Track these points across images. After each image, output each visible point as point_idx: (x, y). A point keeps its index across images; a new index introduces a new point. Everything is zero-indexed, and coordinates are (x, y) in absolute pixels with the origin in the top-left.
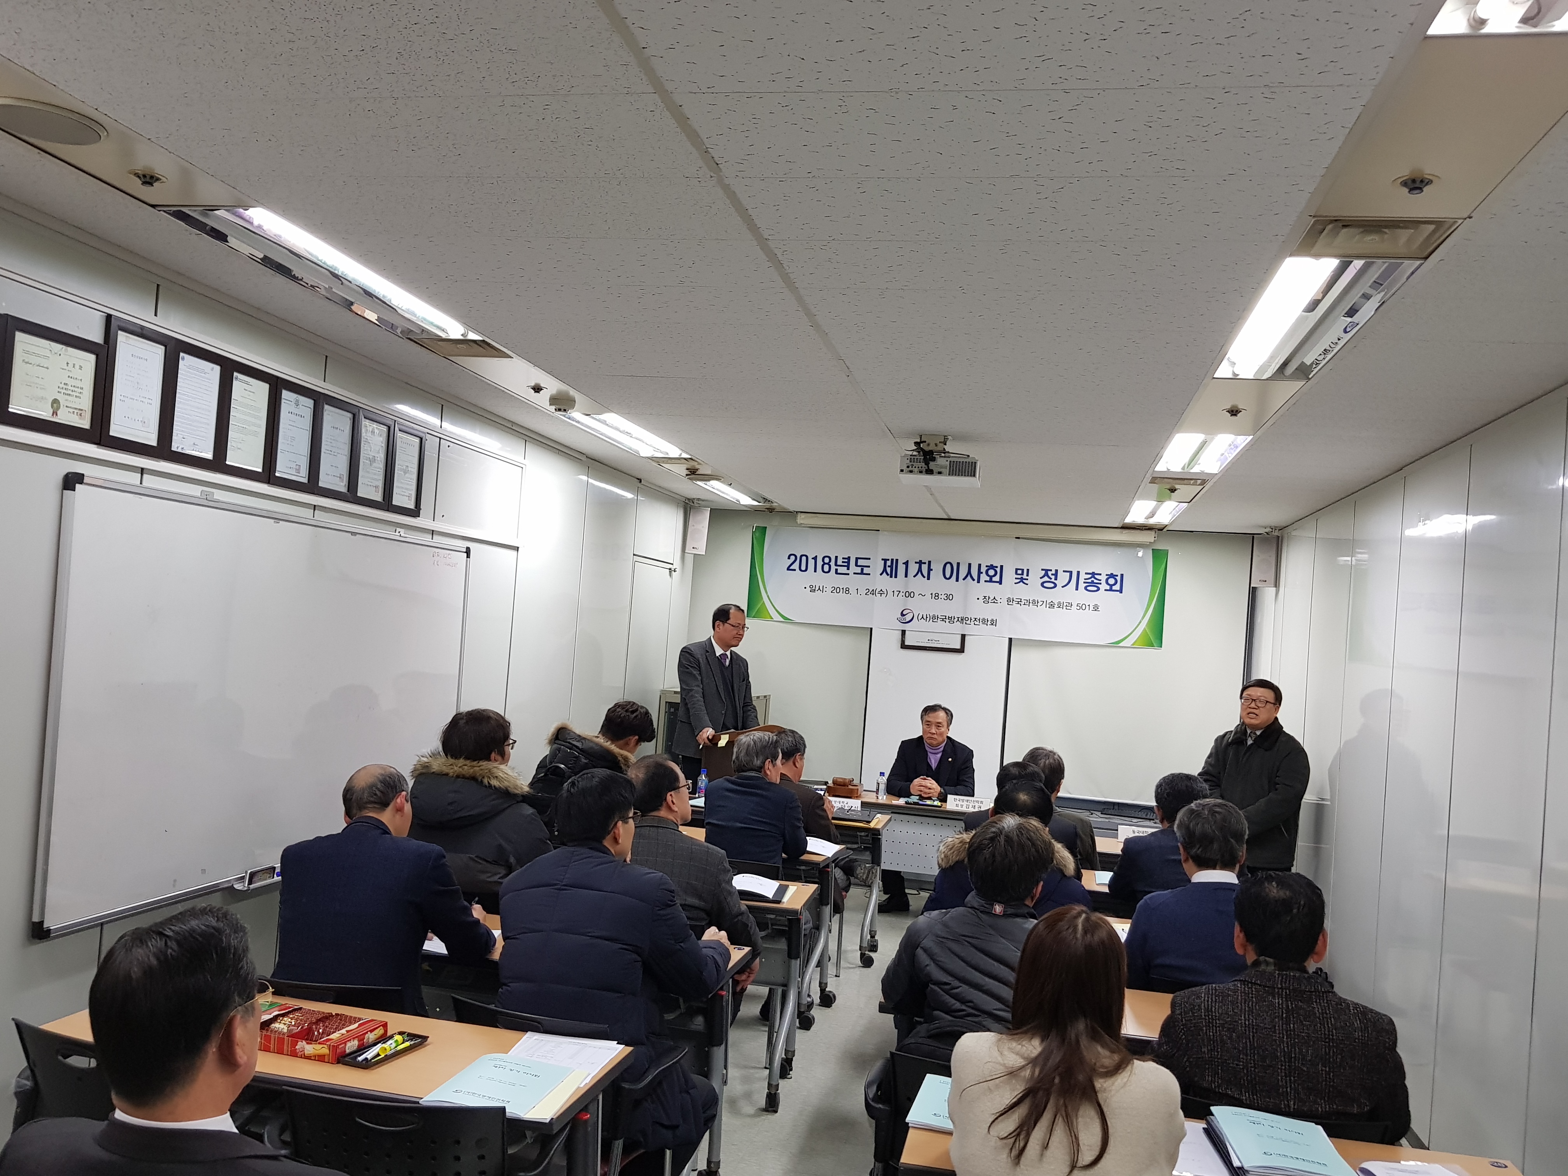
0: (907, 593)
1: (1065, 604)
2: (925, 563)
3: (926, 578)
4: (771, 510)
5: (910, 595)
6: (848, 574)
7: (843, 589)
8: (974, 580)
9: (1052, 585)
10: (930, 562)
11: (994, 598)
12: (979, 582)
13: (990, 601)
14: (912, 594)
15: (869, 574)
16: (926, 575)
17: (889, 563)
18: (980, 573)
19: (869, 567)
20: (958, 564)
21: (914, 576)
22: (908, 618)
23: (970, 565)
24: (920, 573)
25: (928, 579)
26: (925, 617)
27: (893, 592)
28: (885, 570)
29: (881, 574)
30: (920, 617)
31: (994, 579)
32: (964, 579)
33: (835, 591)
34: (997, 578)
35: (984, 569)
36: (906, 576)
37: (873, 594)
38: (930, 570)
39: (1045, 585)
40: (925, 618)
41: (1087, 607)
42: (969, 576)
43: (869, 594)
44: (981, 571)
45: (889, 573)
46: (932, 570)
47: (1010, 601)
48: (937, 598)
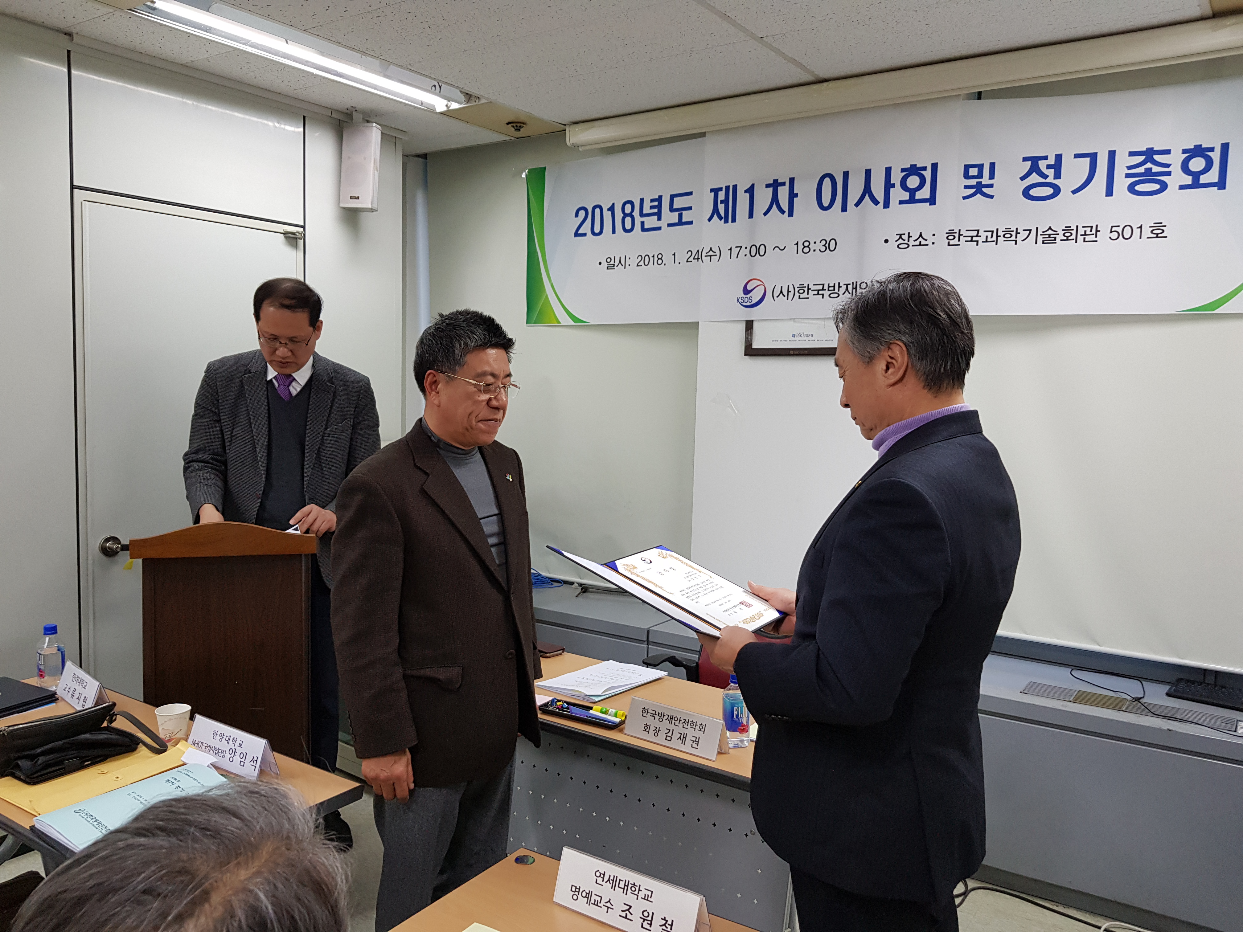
0: (754, 249)
1: (1081, 231)
2: (783, 184)
3: (786, 214)
4: (515, 125)
5: (758, 251)
6: (659, 229)
7: (653, 256)
8: (876, 203)
9: (1049, 191)
10: (792, 180)
11: (920, 235)
12: (887, 205)
13: (911, 243)
14: (763, 248)
15: (692, 222)
16: (785, 207)
17: (721, 196)
18: (889, 185)
19: (690, 208)
20: (846, 175)
21: (765, 214)
22: (756, 296)
23: (868, 173)
24: (774, 206)
25: (791, 214)
26: (785, 292)
27: (731, 249)
28: (715, 210)
29: (710, 220)
30: (777, 291)
31: (919, 195)
32: (857, 205)
33: (642, 263)
34: (924, 193)
35: (896, 177)
36: (751, 216)
38: (792, 195)
39: (1034, 192)
40: (786, 294)
41: (1137, 232)
42: (867, 195)
43: (693, 261)
44: (892, 182)
45: (723, 215)
46: (796, 195)
47: (952, 238)
48: (807, 250)
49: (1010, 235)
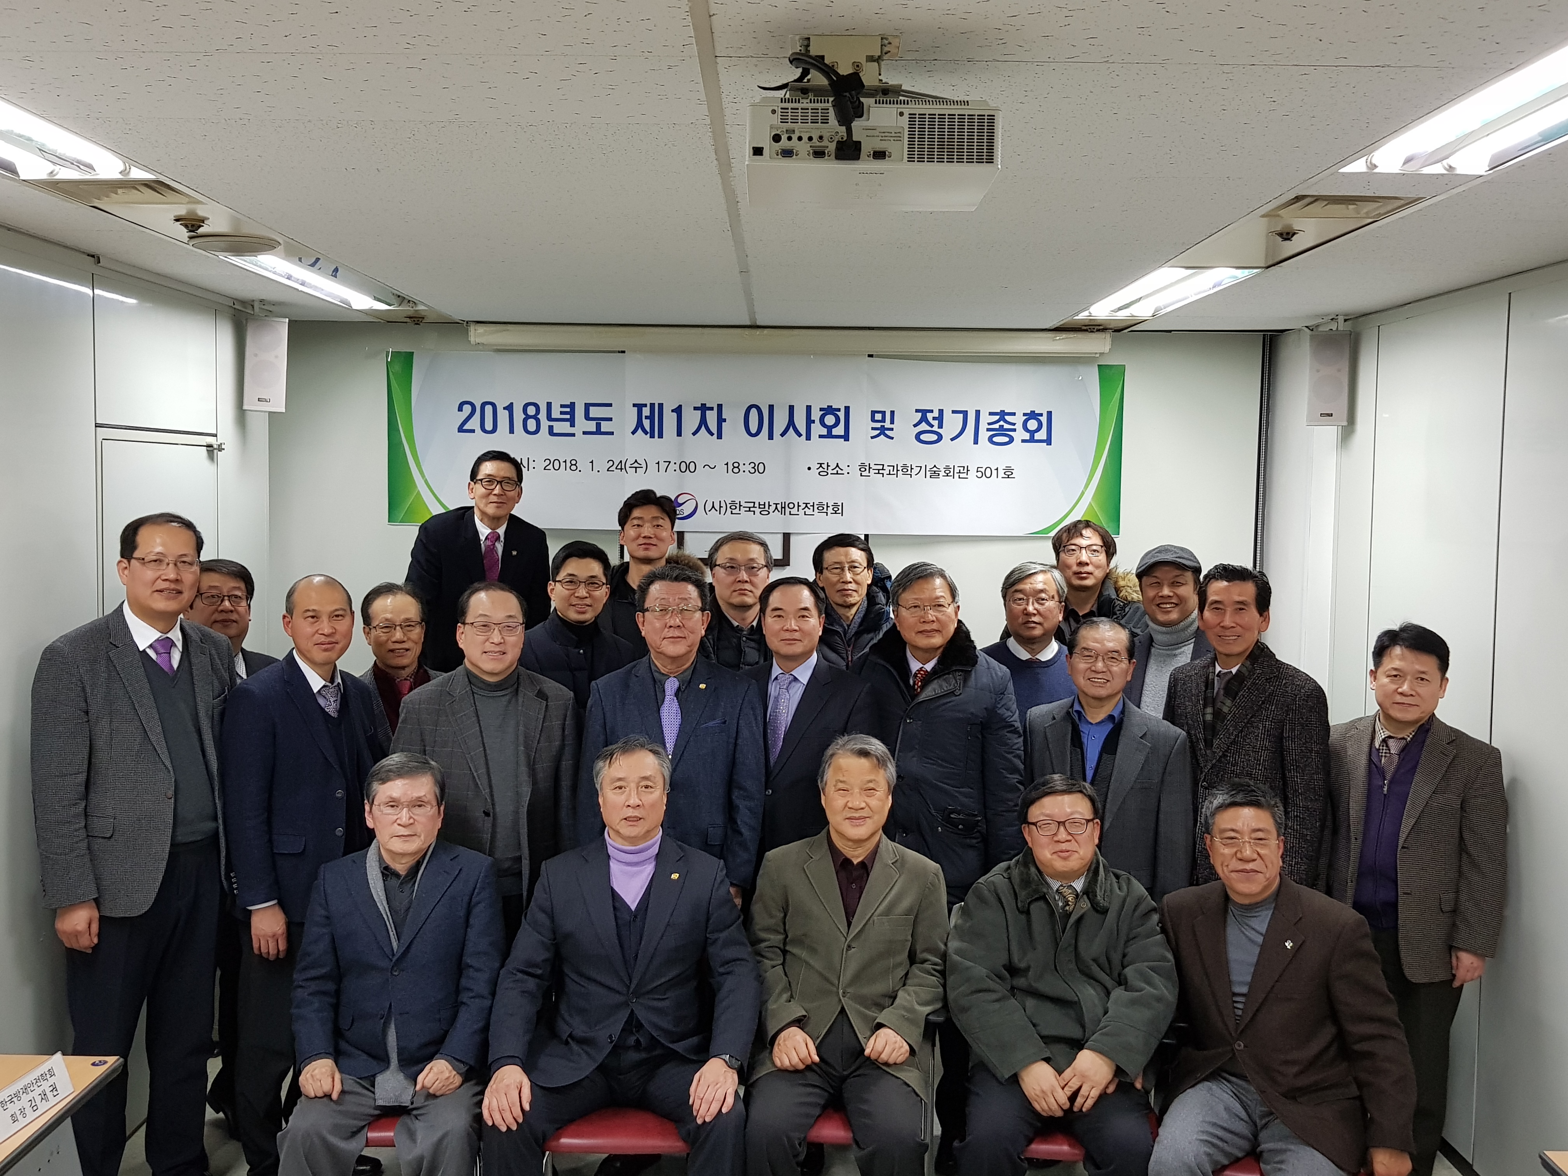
0: (683, 464)
1: (957, 470)
2: (712, 409)
3: (715, 435)
4: (417, 320)
5: (688, 467)
6: (572, 435)
7: (565, 462)
8: (800, 435)
9: (935, 437)
10: (720, 406)
11: (837, 465)
12: (808, 438)
13: (830, 471)
14: (692, 465)
15: (612, 433)
16: (714, 430)
17: (646, 412)
18: (809, 422)
19: (610, 419)
20: (771, 407)
21: (694, 434)
22: (686, 509)
23: (791, 408)
24: (703, 427)
25: (720, 436)
26: (717, 507)
27: (658, 463)
28: (640, 425)
29: (633, 433)
30: (709, 507)
31: (835, 432)
32: (782, 435)
33: (550, 467)
34: (839, 430)
35: (816, 415)
36: (679, 434)
37: (621, 469)
38: (721, 420)
39: (923, 437)
41: (995, 472)
42: (791, 428)
43: (616, 470)
44: (812, 419)
45: (648, 431)
46: (725, 420)
47: (864, 470)
48: (736, 470)
49: (906, 470)
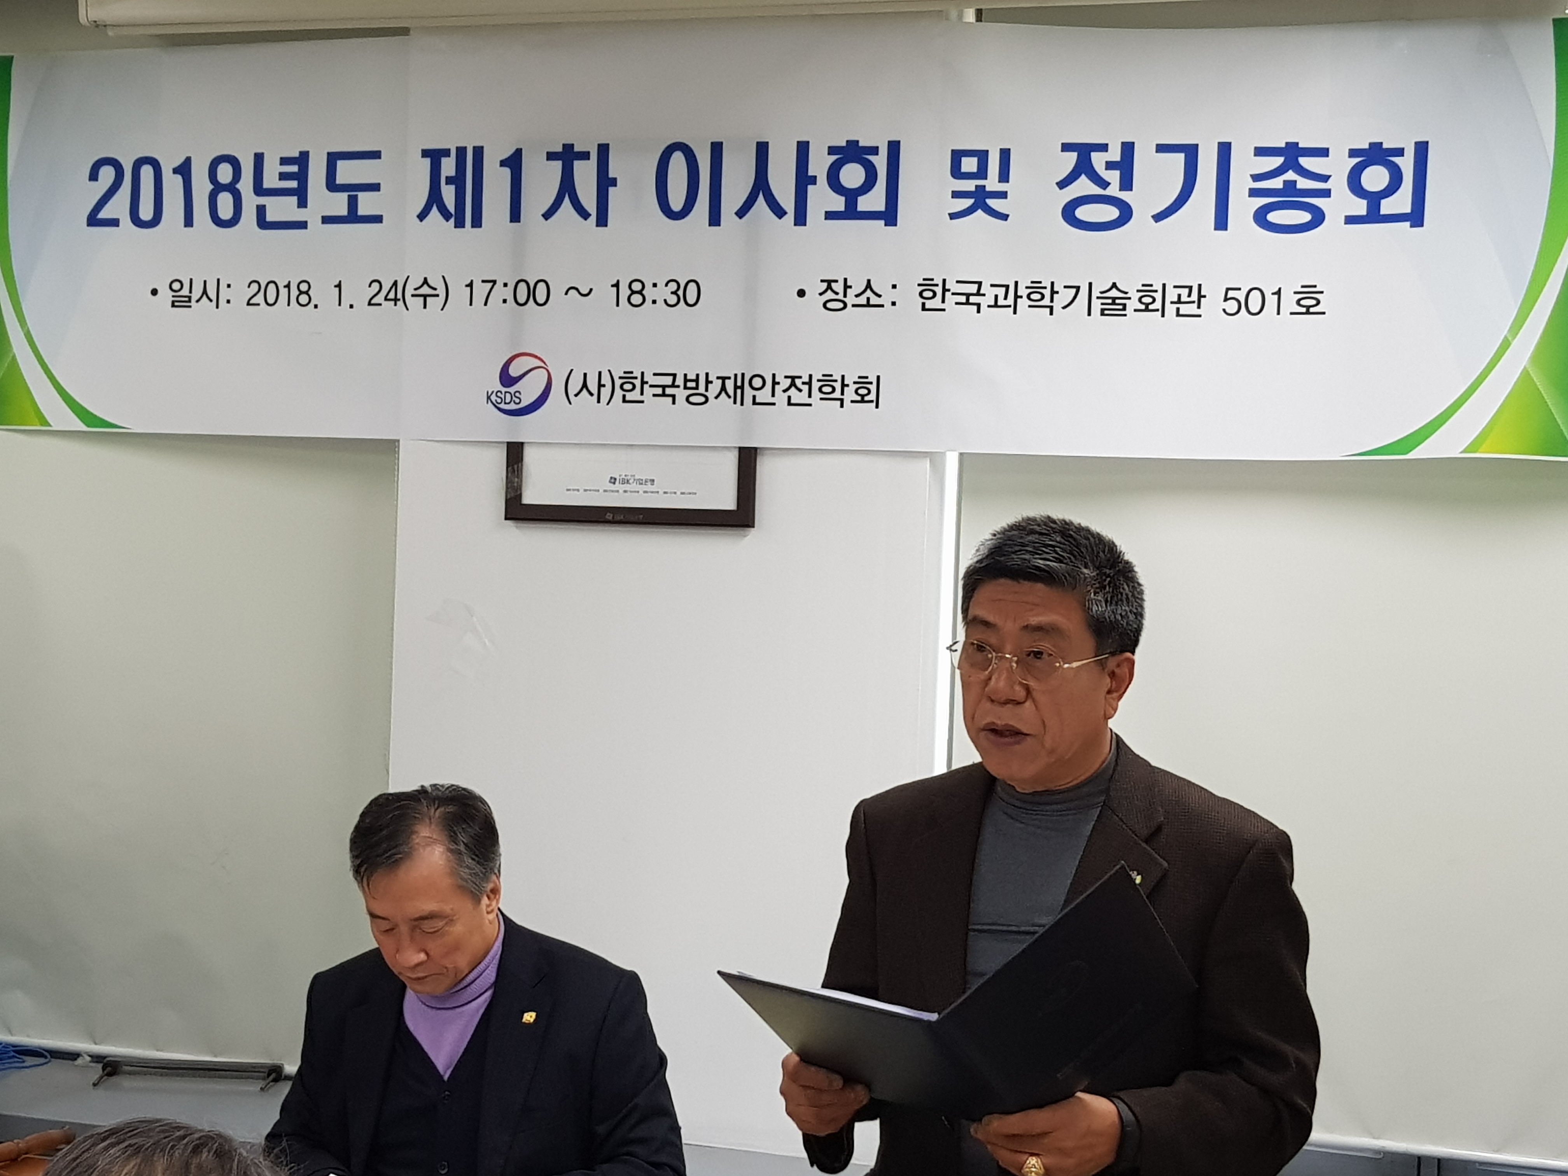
0: (522, 287)
1: (1172, 295)
2: (585, 156)
3: (593, 219)
5: (531, 293)
6: (303, 225)
7: (288, 286)
8: (780, 212)
9: (1111, 213)
10: (603, 150)
11: (869, 285)
12: (800, 219)
13: (851, 300)
14: (541, 287)
15: (378, 219)
16: (590, 203)
17: (448, 167)
18: (804, 180)
19: (375, 187)
20: (717, 149)
21: (547, 215)
22: (529, 391)
23: (762, 149)
24: (567, 200)
25: (602, 221)
26: (593, 386)
27: (470, 285)
28: (435, 198)
29: (422, 216)
30: (575, 384)
31: (865, 203)
32: (741, 213)
33: (259, 299)
34: (874, 201)
35: (819, 164)
36: (515, 216)
37: (396, 300)
38: (605, 182)
39: (1083, 213)
40: (595, 391)
41: (1272, 300)
42: (761, 196)
43: (385, 303)
44: (810, 173)
45: (452, 210)
46: (614, 182)
47: (930, 294)
48: (637, 299)
49: (1041, 295)
